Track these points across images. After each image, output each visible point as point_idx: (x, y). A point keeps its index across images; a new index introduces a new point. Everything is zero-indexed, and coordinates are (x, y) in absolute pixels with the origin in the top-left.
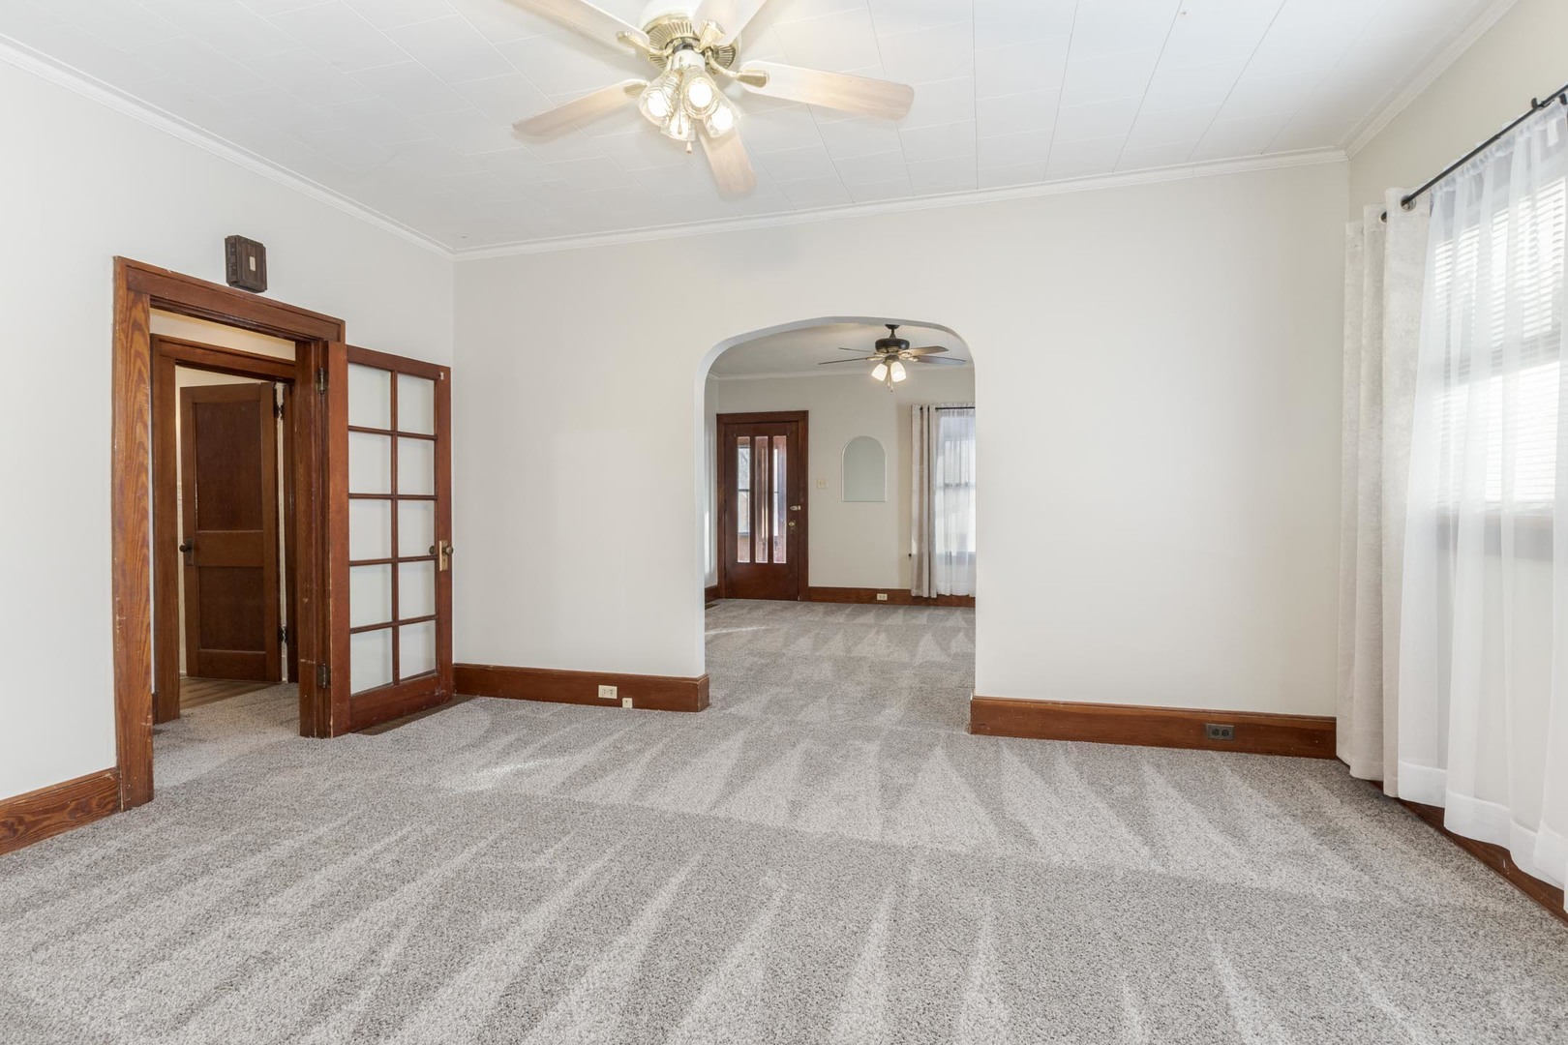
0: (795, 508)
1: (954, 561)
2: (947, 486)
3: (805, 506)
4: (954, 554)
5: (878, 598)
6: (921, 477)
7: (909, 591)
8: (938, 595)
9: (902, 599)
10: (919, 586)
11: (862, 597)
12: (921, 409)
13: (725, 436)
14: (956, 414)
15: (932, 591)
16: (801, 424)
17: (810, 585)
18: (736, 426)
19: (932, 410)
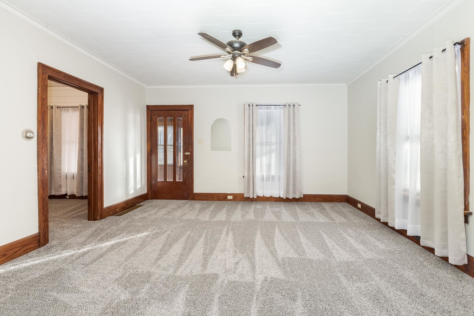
0: (187, 153)
1: (265, 179)
2: (261, 143)
3: (192, 153)
4: (265, 176)
5: (228, 198)
6: (249, 139)
7: (243, 194)
8: (257, 196)
9: (239, 198)
10: (248, 192)
11: (221, 198)
12: (249, 105)
13: (151, 116)
14: (265, 108)
15: (254, 195)
16: (190, 112)
17: (194, 192)
18: (157, 111)
19: (254, 106)
